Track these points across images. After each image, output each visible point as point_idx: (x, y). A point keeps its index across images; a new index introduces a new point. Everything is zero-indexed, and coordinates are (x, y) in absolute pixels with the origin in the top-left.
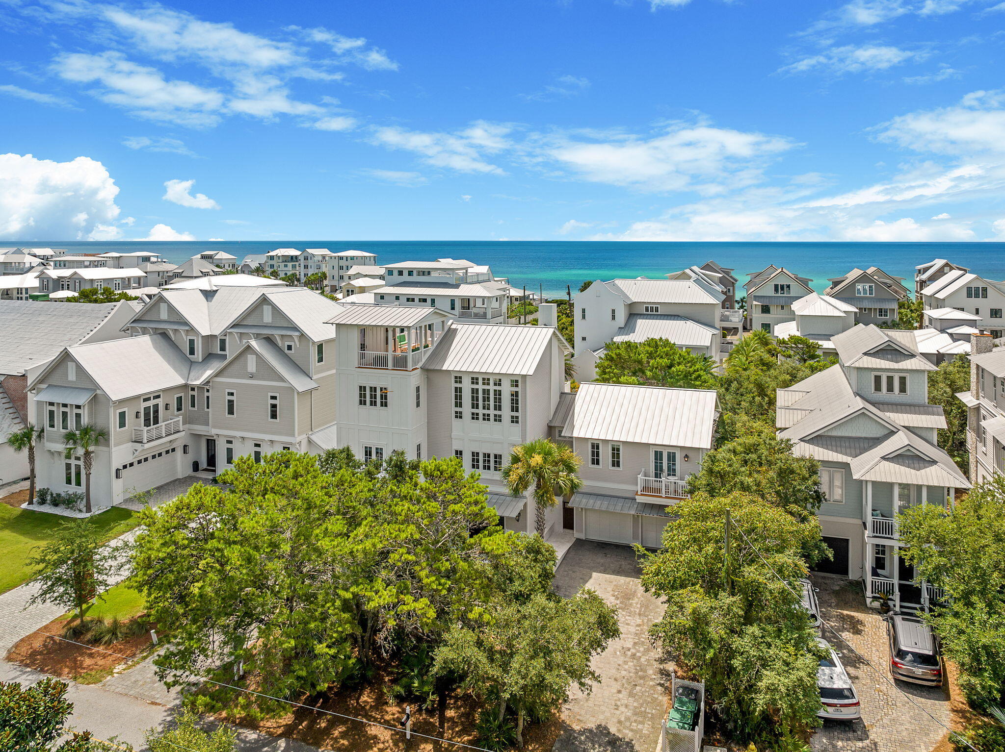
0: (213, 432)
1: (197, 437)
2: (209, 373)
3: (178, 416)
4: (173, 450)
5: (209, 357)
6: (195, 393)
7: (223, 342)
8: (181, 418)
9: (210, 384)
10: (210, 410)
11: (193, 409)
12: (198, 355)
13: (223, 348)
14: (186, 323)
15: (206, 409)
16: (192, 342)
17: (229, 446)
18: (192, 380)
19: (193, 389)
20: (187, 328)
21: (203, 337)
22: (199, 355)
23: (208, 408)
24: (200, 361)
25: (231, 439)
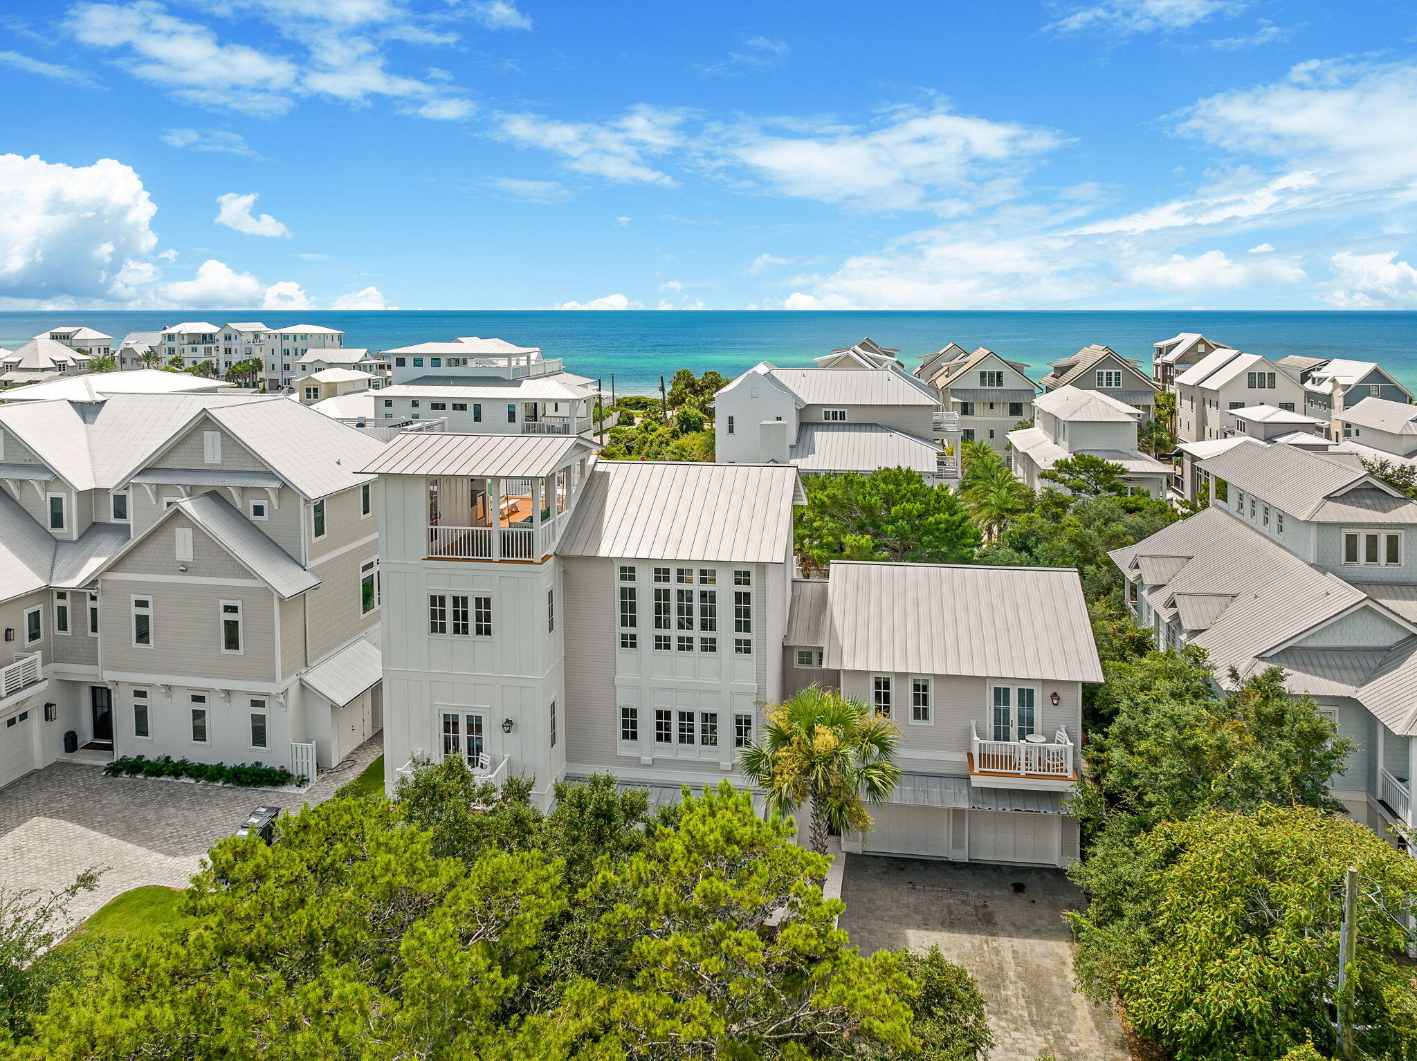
0: (106, 677)
1: (72, 686)
2: (94, 564)
3: (32, 650)
4: (24, 716)
5: (92, 529)
6: (66, 603)
7: (120, 502)
8: (38, 655)
9: (99, 586)
10: (98, 635)
11: (62, 633)
12: (70, 527)
13: (120, 512)
14: (44, 467)
15: (90, 634)
16: (56, 503)
17: (141, 701)
18: (59, 579)
19: (62, 595)
20: (47, 477)
21: (79, 493)
22: (72, 527)
23: (94, 629)
24: (75, 538)
25: (143, 689)
